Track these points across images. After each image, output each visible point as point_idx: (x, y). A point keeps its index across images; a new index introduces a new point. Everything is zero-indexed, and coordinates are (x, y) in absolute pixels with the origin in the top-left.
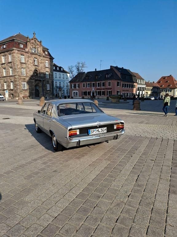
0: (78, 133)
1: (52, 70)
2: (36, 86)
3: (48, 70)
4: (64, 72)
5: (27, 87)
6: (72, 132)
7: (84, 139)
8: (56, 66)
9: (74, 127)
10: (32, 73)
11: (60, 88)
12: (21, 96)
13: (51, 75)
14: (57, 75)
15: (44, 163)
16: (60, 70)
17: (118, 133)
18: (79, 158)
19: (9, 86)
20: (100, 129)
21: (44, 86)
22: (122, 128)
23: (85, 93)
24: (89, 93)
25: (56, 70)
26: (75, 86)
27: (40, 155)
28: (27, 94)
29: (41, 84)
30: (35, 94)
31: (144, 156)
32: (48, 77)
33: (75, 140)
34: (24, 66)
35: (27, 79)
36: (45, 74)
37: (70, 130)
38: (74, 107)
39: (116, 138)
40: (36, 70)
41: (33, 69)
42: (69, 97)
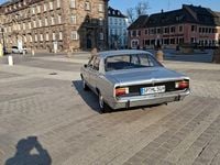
0: (127, 92)
1: (106, 15)
2: (88, 35)
3: (102, 15)
4: (121, 16)
5: (77, 37)
6: (120, 90)
7: (134, 99)
8: (112, 10)
9: (122, 84)
10: (83, 20)
11: (116, 37)
12: (71, 48)
13: (105, 21)
14: (112, 20)
15: (89, 126)
16: (117, 14)
17: (181, 93)
18: (128, 122)
19: (57, 36)
20: (156, 88)
21: (97, 35)
22: (187, 87)
23: (147, 42)
24: (153, 42)
25: (111, 15)
26: (134, 34)
27: (84, 116)
28: (78, 45)
29: (93, 34)
30: (86, 45)
31: (216, 124)
32: (101, 24)
33: (124, 100)
34: (74, 11)
35: (78, 27)
36: (98, 20)
37: (117, 88)
38: (127, 59)
39: (178, 99)
40: (88, 16)
41: (84, 14)
42: (126, 48)
